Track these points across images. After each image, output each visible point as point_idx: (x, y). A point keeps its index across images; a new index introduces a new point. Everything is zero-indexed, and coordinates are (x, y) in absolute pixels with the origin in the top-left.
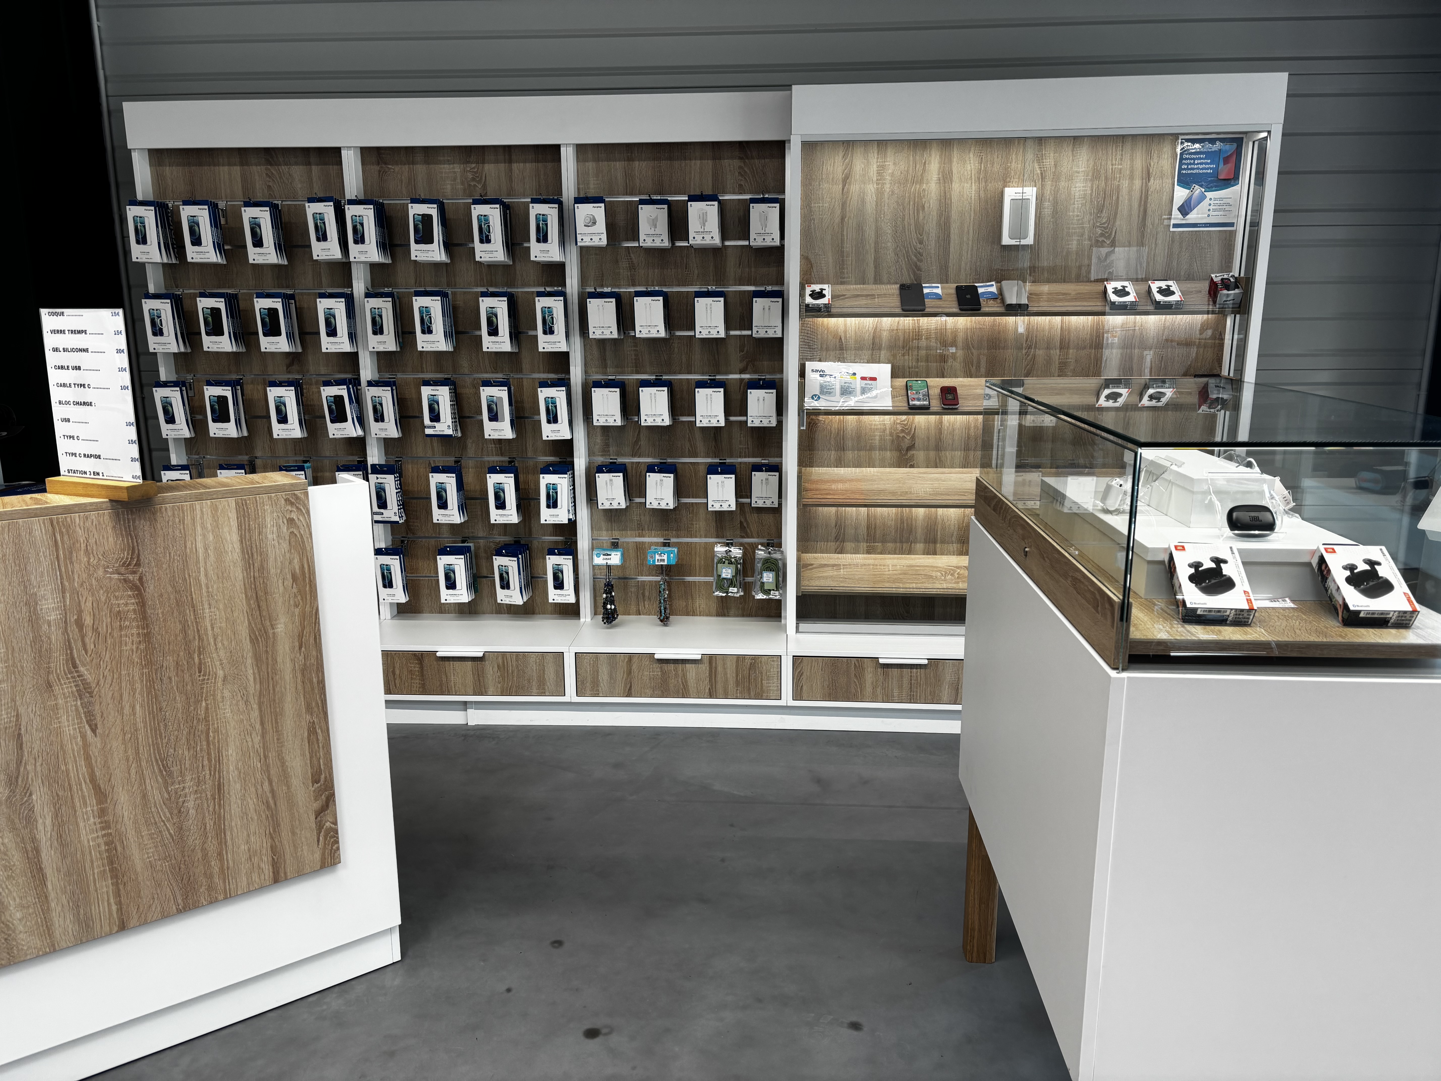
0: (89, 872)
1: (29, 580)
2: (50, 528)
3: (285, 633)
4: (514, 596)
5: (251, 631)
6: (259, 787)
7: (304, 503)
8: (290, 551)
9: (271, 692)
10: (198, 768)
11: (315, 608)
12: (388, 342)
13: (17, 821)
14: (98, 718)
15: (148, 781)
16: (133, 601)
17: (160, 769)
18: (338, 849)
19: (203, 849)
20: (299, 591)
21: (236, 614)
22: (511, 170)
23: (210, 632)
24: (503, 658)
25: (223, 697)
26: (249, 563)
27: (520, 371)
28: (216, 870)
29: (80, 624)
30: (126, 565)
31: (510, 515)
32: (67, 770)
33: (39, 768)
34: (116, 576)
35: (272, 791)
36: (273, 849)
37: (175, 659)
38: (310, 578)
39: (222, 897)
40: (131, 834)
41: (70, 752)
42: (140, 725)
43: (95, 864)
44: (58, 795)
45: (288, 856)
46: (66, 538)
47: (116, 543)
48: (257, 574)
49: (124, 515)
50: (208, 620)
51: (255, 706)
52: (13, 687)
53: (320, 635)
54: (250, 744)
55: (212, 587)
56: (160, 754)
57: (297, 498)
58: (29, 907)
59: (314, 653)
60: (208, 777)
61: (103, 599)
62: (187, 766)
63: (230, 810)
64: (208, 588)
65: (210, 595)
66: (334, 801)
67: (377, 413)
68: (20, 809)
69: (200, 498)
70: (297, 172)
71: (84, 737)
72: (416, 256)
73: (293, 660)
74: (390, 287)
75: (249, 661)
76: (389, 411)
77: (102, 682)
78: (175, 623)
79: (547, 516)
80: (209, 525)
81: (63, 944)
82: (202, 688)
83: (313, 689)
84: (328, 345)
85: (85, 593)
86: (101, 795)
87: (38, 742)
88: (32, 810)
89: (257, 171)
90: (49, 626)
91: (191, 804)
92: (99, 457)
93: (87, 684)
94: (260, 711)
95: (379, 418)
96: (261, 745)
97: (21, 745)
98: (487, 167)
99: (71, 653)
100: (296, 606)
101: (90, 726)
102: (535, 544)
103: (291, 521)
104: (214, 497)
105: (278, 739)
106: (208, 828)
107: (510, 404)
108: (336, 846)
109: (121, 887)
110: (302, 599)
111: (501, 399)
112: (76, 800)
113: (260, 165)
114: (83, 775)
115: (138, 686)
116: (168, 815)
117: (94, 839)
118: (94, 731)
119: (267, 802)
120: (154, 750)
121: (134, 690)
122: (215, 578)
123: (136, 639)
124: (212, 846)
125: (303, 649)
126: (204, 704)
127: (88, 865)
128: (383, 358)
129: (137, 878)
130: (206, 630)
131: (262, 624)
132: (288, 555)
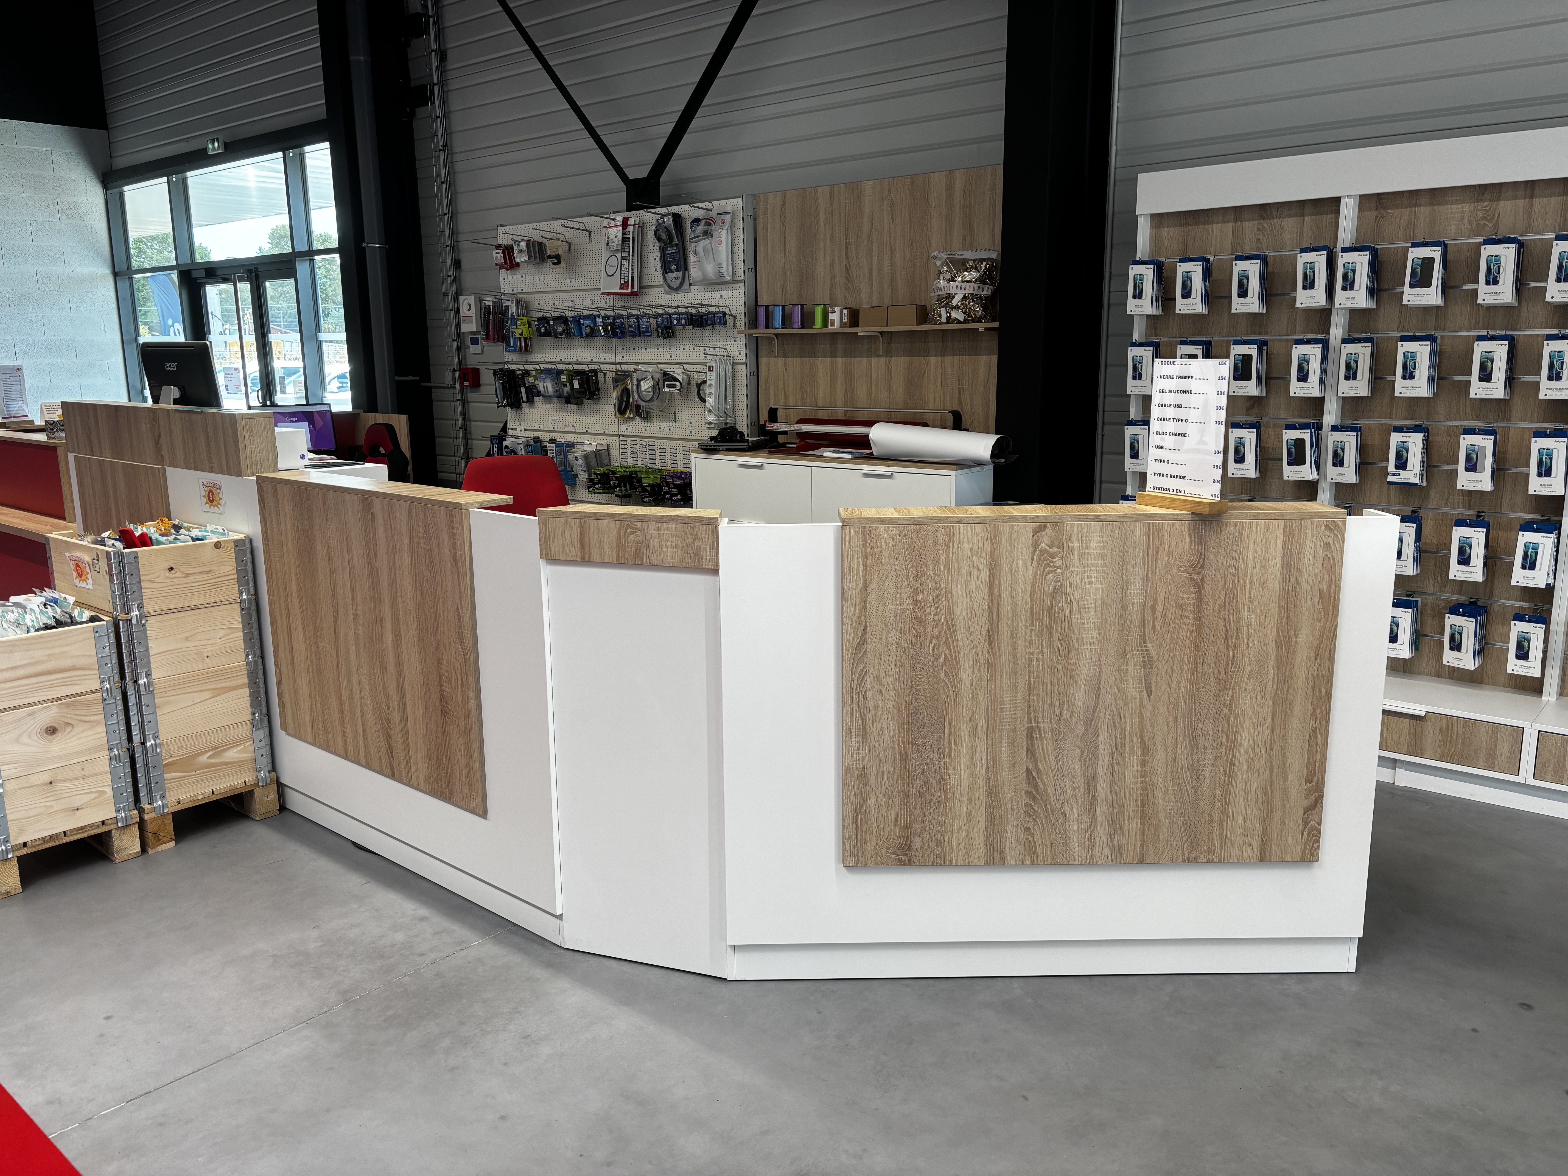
0: (1127, 809)
1: (1126, 569)
2: (1147, 530)
3: (1305, 644)
4: (1466, 660)
5: (1278, 637)
6: (1261, 774)
7: (1341, 530)
8: (1321, 572)
9: (1285, 693)
10: (1218, 744)
11: (1334, 625)
12: (1360, 388)
13: (1086, 754)
14: (1153, 687)
15: (1179, 746)
16: (1194, 596)
17: (1190, 739)
18: (1318, 847)
19: (1210, 815)
20: (1323, 608)
21: (1268, 620)
22: (1531, 206)
23: (1245, 632)
24: (1448, 722)
25: (1246, 689)
26: (1286, 578)
27: (1509, 420)
28: (1217, 835)
29: (1154, 609)
30: (1194, 566)
31: (1475, 572)
32: (1126, 723)
33: (1107, 717)
34: (1185, 575)
35: (1271, 780)
36: (1264, 831)
37: (1216, 649)
38: (1335, 597)
39: (1217, 860)
40: (1161, 785)
41: (1130, 709)
42: (1182, 699)
43: (1132, 803)
44: (1116, 741)
45: (1274, 841)
46: (1156, 540)
47: (1189, 548)
48: (1290, 588)
49: (1199, 525)
50: (1246, 621)
51: (1270, 703)
52: (1101, 650)
53: (1334, 651)
54: (1260, 735)
55: (1254, 594)
56: (1192, 726)
57: (1336, 525)
58: (1082, 823)
59: (1327, 666)
60: (1223, 754)
61: (1173, 592)
62: (1210, 741)
63: (1236, 787)
64: (1250, 594)
65: (1251, 601)
66: (1322, 803)
67: (1337, 458)
68: (1090, 745)
69: (1257, 518)
70: (1289, 224)
71: (1141, 699)
72: (1409, 301)
73: (1308, 669)
74: (1368, 332)
75: (1272, 663)
76: (1351, 456)
77: (1161, 658)
78: (1221, 619)
79: (1520, 577)
80: (1260, 542)
81: (1099, 861)
82: (1232, 678)
83: (1320, 698)
84: (1297, 389)
85: (1162, 585)
86: (1145, 750)
87: (1110, 696)
88: (1097, 747)
89: (1250, 227)
90: (1133, 607)
91: (1207, 774)
92: (1184, 478)
93: (1151, 657)
94: (1274, 708)
95: (1338, 462)
96: (1269, 738)
97: (1099, 695)
98: (1502, 204)
99: (1144, 631)
100: (1319, 621)
101: (1147, 691)
102: (1495, 609)
103: (1327, 545)
104: (1268, 517)
105: (1283, 736)
106: (1217, 798)
107: (1494, 455)
108: (1317, 844)
109: (1146, 827)
110: (1324, 616)
111: (1484, 448)
112: (1128, 749)
113: (1253, 220)
114: (1136, 729)
115: (1186, 666)
116: (1189, 778)
117: (1134, 782)
118: (1149, 696)
119: (1266, 789)
120: (1188, 721)
121: (1182, 669)
122: (1257, 586)
123: (1191, 628)
124: (1217, 814)
125: (1318, 660)
126: (1231, 692)
127: (1127, 802)
128: (1350, 404)
129: (1159, 824)
130: (1243, 630)
131: (1288, 633)
132: (1319, 575)
